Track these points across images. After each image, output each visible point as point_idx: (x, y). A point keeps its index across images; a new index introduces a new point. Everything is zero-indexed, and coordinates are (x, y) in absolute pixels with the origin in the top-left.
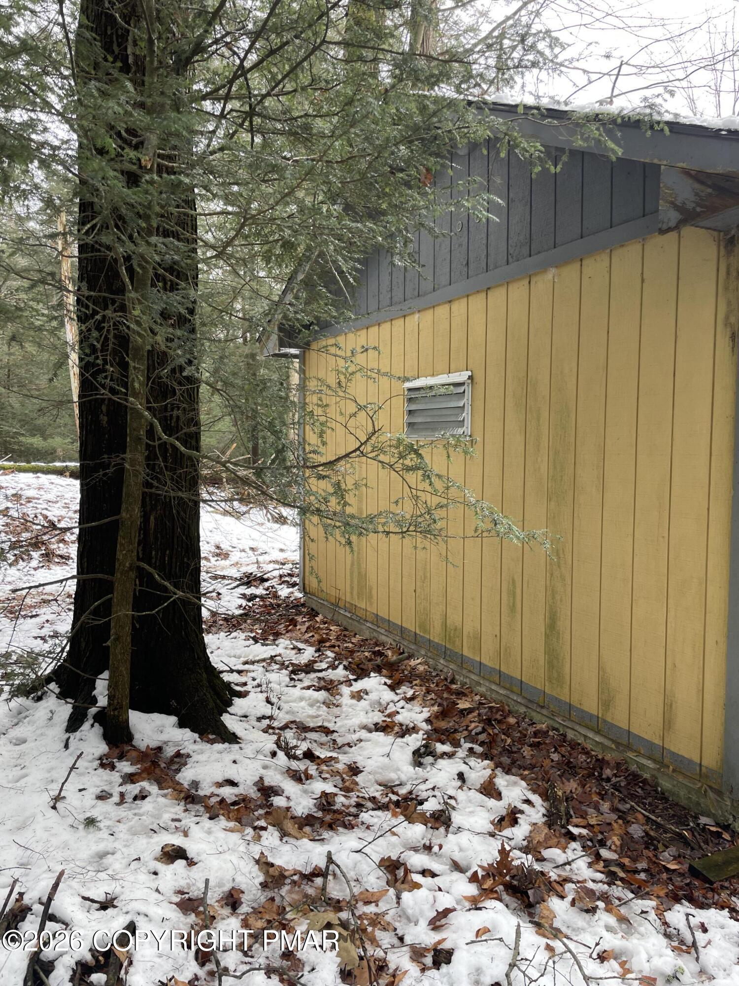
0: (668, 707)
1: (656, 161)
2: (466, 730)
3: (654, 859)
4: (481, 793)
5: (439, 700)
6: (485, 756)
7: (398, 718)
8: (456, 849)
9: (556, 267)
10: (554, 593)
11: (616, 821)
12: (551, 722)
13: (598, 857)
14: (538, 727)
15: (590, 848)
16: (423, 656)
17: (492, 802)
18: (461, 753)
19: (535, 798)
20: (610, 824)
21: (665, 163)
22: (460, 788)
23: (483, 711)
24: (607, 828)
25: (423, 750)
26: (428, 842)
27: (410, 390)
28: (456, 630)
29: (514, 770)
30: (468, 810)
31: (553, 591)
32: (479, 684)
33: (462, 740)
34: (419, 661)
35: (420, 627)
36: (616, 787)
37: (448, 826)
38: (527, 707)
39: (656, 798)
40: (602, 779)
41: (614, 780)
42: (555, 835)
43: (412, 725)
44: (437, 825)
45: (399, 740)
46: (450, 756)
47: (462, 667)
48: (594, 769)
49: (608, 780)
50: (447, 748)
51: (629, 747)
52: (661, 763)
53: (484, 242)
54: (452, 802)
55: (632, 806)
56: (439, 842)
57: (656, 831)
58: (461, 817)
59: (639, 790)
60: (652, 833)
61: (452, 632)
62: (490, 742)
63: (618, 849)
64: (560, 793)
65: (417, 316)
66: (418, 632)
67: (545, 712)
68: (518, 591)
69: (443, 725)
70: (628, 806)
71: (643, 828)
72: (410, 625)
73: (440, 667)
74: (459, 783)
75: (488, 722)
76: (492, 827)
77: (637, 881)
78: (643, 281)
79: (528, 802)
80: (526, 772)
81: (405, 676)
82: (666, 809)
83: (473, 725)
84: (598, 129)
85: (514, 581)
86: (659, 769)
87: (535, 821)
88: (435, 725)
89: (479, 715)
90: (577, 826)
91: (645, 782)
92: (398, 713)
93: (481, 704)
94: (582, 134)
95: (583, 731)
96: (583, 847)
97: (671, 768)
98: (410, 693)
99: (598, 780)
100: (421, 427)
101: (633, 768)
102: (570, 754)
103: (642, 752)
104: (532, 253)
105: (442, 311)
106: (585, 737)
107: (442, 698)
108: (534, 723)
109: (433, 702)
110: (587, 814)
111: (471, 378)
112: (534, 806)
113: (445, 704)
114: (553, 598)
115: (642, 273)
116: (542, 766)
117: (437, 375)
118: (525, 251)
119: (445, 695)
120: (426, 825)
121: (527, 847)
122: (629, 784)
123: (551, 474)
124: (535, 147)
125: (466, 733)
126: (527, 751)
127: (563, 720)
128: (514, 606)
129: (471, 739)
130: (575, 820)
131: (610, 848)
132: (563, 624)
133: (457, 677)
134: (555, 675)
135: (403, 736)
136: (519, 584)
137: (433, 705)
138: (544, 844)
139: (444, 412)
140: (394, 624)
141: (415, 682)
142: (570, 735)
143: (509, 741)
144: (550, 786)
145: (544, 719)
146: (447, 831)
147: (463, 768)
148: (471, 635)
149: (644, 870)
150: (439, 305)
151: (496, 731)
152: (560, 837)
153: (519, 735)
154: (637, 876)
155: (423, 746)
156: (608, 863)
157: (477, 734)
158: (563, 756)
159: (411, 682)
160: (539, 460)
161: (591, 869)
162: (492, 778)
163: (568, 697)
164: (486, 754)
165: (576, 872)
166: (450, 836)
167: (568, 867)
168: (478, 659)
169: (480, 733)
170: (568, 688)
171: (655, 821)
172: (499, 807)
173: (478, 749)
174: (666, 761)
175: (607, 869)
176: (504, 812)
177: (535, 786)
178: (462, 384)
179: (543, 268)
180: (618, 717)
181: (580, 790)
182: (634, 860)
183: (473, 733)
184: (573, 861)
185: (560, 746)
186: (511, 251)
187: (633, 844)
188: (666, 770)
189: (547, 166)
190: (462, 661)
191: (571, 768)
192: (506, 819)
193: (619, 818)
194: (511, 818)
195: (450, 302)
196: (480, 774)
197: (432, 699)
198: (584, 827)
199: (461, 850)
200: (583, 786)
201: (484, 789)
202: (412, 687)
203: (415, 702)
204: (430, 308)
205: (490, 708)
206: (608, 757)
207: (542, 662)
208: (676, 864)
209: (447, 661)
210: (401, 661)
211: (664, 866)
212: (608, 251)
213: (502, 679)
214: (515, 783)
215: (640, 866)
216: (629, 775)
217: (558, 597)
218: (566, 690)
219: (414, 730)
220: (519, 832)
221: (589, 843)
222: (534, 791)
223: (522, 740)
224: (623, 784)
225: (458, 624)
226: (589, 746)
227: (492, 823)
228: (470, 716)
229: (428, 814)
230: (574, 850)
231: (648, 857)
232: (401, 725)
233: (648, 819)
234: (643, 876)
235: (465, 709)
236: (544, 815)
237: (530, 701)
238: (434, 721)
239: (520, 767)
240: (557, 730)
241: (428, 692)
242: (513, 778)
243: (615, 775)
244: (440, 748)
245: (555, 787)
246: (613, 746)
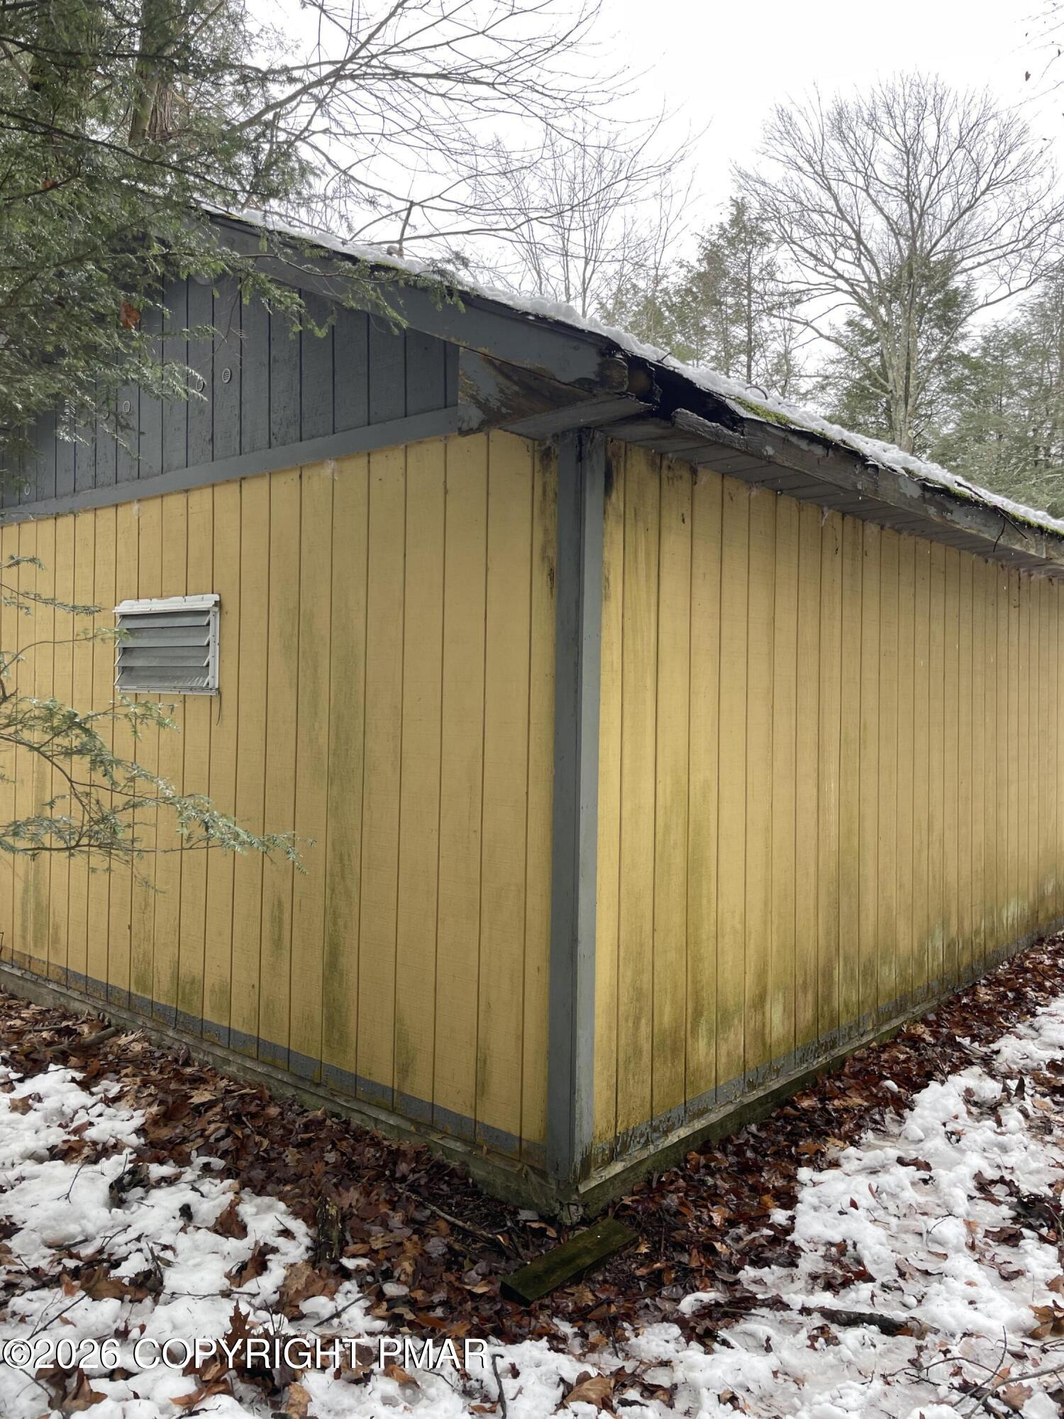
0: (481, 1063)
1: (453, 340)
2: (201, 1136)
3: (457, 1284)
4: (216, 1232)
5: (160, 1096)
6: (226, 1173)
7: (91, 1134)
8: (168, 1327)
9: (337, 460)
10: (335, 916)
11: (409, 1239)
12: (329, 1106)
13: (380, 1296)
14: (311, 1115)
15: (369, 1284)
16: (143, 1028)
17: (231, 1244)
18: (190, 1174)
19: (298, 1226)
20: (400, 1244)
21: (464, 344)
22: (183, 1230)
23: (230, 1103)
24: (394, 1252)
25: (127, 1178)
26: (124, 1324)
27: (124, 616)
28: (193, 982)
29: (269, 1188)
30: (191, 1263)
31: (334, 912)
32: (227, 1062)
33: (194, 1153)
34: (131, 1037)
35: (137, 983)
36: (413, 1188)
37: (158, 1294)
38: (297, 1088)
39: (466, 1194)
40: (396, 1180)
41: (411, 1177)
42: (320, 1277)
43: (113, 1141)
44: (139, 1296)
45: (90, 1169)
46: (170, 1181)
47: (202, 1039)
48: (385, 1166)
49: (404, 1179)
50: (167, 1170)
51: (432, 1127)
52: (473, 1144)
53: (237, 412)
54: (168, 1255)
55: (433, 1212)
56: (139, 1322)
57: (463, 1242)
58: (178, 1276)
59: (444, 1187)
60: (457, 1247)
61: (188, 986)
62: (237, 1150)
63: (410, 1279)
64: (333, 1212)
65: (136, 507)
66: (133, 990)
67: (321, 1092)
68: (287, 916)
69: (165, 1133)
70: (428, 1212)
71: (446, 1242)
72: (121, 980)
73: (167, 1042)
74: (181, 1223)
75: (237, 1119)
76: (227, 1282)
77: (430, 1321)
78: (446, 492)
79: (286, 1233)
80: (288, 1188)
81: (110, 1063)
82: (478, 1208)
83: (213, 1127)
84: (373, 289)
85: (280, 903)
86: (470, 1152)
87: (292, 1261)
88: (151, 1136)
89: (224, 1109)
90: (354, 1256)
91: (452, 1173)
92: (91, 1124)
93: (228, 1092)
94: (355, 293)
95: (374, 1113)
96: (360, 1286)
97: (485, 1148)
98: (115, 1089)
99: (389, 1182)
100: (143, 673)
101: (438, 1155)
102: (354, 1150)
103: (449, 1131)
104: (303, 436)
105: (175, 503)
106: (376, 1120)
107: (166, 1092)
108: (306, 1111)
109: (151, 1099)
110: (370, 1235)
111: (217, 604)
112: (294, 1238)
113: (170, 1100)
114: (335, 924)
115: (445, 482)
116: (312, 1174)
117: (168, 597)
118: (294, 432)
119: (173, 1086)
120: (122, 1299)
121: (278, 1302)
122: (430, 1180)
123: (332, 746)
124: (292, 298)
125: (200, 1141)
126: (291, 1156)
127: (347, 1101)
128: (279, 939)
129: (208, 1149)
130: (352, 1248)
131: (399, 1279)
132: (347, 961)
133: (194, 1055)
134: (336, 1036)
135: (96, 1162)
136: (287, 906)
137: (150, 1105)
138: (305, 1294)
139: (179, 652)
140: (95, 981)
141: (124, 1072)
142: (356, 1120)
143: (266, 1143)
144: (320, 1202)
145: (321, 1102)
146: (156, 1302)
147: (190, 1197)
148: (217, 988)
149: (441, 1304)
150: (170, 494)
151: (248, 1131)
152: (328, 1277)
153: (281, 1132)
154: (432, 1314)
155: (129, 1172)
156: (393, 1302)
157: (218, 1140)
158: (343, 1154)
159: (118, 1072)
160: (317, 725)
161: (369, 1317)
162: (233, 1205)
163: (354, 1066)
164: (229, 1170)
165: (348, 1325)
166: (160, 1309)
167: (335, 1321)
168: (226, 1024)
169: (223, 1138)
170: (353, 1055)
171: (463, 1229)
172: (239, 1249)
173: (218, 1163)
174: (479, 1140)
175: (390, 1313)
176: (247, 1256)
177: (298, 1207)
178: (205, 613)
179: (320, 458)
180: (419, 1087)
181: (362, 1200)
182: (430, 1291)
183: (212, 1140)
184: (344, 1309)
185: (340, 1140)
186: (275, 429)
187: (429, 1268)
188: (479, 1152)
189: (310, 326)
190: (201, 1029)
191: (352, 1170)
192: (249, 1266)
193: (415, 1232)
194: (258, 1262)
195: (187, 491)
196: (216, 1202)
197: (151, 1095)
198: (364, 1256)
199: (175, 1327)
200: (368, 1194)
201: (221, 1224)
202: (118, 1081)
203: (123, 1102)
204: (156, 497)
205: (242, 1097)
206: (405, 1146)
207: (318, 1019)
208: (485, 1285)
209: (178, 1031)
210: (101, 1040)
211: (469, 1291)
212: (403, 446)
213: (261, 1049)
214: (270, 1208)
215: (436, 1298)
216: (432, 1167)
217: (341, 922)
218: (351, 1055)
219: (117, 1148)
220: (268, 1284)
221: (369, 1279)
222: (296, 1214)
223: (284, 1141)
224: (422, 1182)
225: (197, 971)
226: (381, 1133)
227: (228, 1276)
228: (210, 1113)
229: (126, 1281)
230: (349, 1292)
231: (450, 1283)
232: (95, 1143)
233: (453, 1226)
234: (439, 1312)
235: (203, 1104)
236: (308, 1249)
237: (301, 1078)
238: (151, 1129)
239: (280, 1181)
240: (337, 1116)
241: (145, 1084)
242: (266, 1200)
243: (413, 1171)
244: (156, 1171)
245: (327, 1202)
246: (412, 1129)
